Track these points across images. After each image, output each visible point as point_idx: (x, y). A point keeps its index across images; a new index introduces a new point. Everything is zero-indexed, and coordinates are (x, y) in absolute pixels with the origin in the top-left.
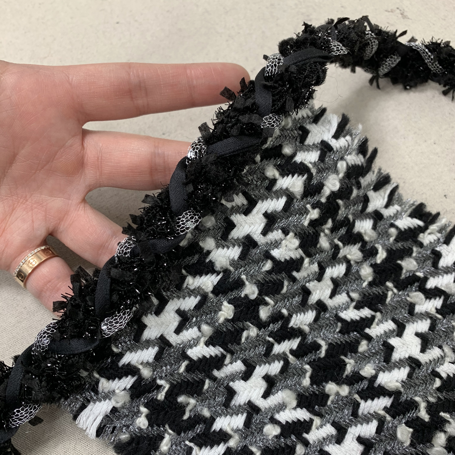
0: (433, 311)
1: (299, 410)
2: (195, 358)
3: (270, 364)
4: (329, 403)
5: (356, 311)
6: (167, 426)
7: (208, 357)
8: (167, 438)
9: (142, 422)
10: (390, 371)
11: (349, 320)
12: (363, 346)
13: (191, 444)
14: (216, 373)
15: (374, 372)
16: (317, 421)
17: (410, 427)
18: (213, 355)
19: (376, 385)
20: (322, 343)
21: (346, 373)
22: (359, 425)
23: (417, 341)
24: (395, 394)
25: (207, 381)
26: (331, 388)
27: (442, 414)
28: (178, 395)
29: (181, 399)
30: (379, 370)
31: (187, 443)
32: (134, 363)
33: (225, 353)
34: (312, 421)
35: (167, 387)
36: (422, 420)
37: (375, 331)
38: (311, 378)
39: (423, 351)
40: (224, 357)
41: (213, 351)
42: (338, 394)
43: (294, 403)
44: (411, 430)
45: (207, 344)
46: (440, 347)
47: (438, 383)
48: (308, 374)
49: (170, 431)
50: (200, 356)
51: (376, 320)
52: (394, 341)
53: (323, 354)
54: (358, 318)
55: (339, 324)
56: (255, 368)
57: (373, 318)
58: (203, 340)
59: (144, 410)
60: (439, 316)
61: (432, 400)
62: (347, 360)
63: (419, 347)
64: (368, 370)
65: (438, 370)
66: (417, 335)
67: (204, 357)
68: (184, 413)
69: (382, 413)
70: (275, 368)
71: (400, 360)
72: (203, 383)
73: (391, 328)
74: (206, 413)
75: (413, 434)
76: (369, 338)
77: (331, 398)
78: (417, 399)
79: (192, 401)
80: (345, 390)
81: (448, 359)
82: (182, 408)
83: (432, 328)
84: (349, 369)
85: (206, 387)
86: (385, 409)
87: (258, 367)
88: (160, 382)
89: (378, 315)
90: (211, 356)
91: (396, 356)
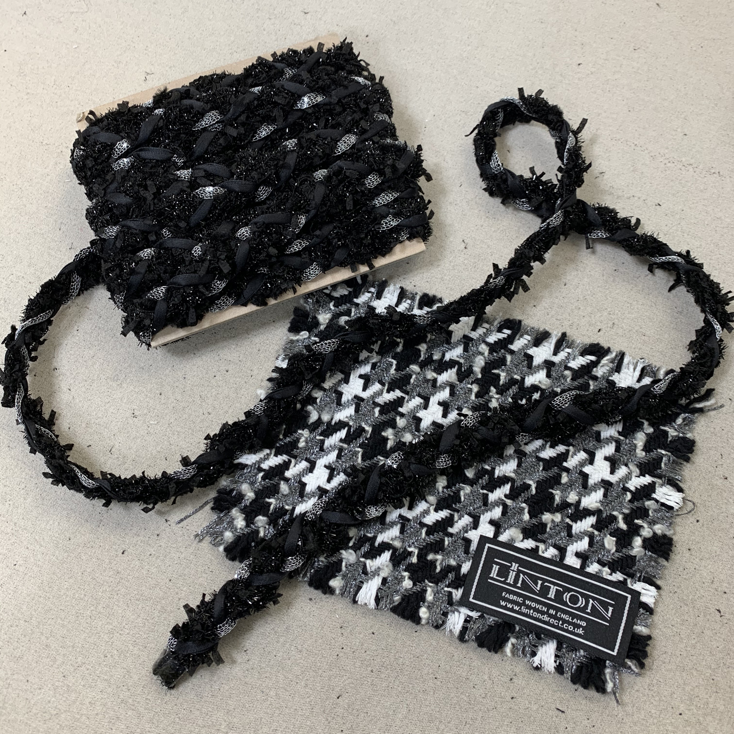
0: (616, 435)
1: (525, 540)
2: (430, 524)
3: (491, 511)
4: (548, 530)
5: (552, 450)
6: (426, 581)
7: (440, 519)
8: (429, 590)
9: (407, 584)
10: (589, 495)
11: (548, 458)
12: (565, 479)
13: (449, 589)
14: (450, 530)
15: (577, 498)
16: (542, 546)
17: (613, 537)
18: (444, 517)
19: (581, 508)
20: (531, 482)
21: (556, 503)
22: (575, 543)
23: (607, 464)
24: (597, 512)
25: (446, 539)
26: (547, 517)
27: (636, 521)
28: (426, 555)
29: (430, 557)
30: (580, 495)
31: (446, 589)
32: (386, 540)
33: (452, 513)
34: (537, 547)
35: (416, 551)
36: (622, 530)
37: (572, 463)
38: (529, 512)
39: (612, 472)
40: (452, 516)
41: (443, 514)
42: (553, 521)
43: (521, 536)
44: (614, 539)
45: (436, 510)
46: (626, 465)
47: (629, 496)
48: (526, 510)
49: (430, 584)
50: (435, 521)
51: (571, 453)
52: (587, 469)
53: (534, 492)
54: (555, 455)
55: (541, 463)
56: (480, 517)
57: (568, 451)
58: (432, 508)
59: (406, 574)
60: (622, 438)
61: (626, 511)
62: (554, 492)
63: (609, 470)
64: (572, 498)
65: (627, 485)
66: (606, 459)
67: (437, 521)
68: (436, 567)
69: (591, 529)
70: (497, 513)
71: (595, 484)
72: (443, 541)
73: (583, 458)
74: (453, 563)
75: (617, 542)
76: (567, 470)
77: (549, 526)
78: (615, 513)
79: (439, 557)
80: (558, 517)
81: (634, 474)
82: (433, 563)
83: (618, 449)
84: (557, 499)
85: (446, 543)
86: (592, 526)
87: (482, 516)
88: (410, 549)
89: (571, 448)
90: (442, 518)
91: (591, 482)
